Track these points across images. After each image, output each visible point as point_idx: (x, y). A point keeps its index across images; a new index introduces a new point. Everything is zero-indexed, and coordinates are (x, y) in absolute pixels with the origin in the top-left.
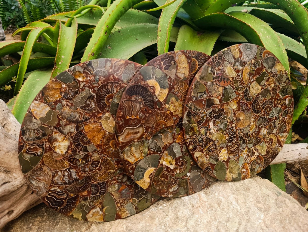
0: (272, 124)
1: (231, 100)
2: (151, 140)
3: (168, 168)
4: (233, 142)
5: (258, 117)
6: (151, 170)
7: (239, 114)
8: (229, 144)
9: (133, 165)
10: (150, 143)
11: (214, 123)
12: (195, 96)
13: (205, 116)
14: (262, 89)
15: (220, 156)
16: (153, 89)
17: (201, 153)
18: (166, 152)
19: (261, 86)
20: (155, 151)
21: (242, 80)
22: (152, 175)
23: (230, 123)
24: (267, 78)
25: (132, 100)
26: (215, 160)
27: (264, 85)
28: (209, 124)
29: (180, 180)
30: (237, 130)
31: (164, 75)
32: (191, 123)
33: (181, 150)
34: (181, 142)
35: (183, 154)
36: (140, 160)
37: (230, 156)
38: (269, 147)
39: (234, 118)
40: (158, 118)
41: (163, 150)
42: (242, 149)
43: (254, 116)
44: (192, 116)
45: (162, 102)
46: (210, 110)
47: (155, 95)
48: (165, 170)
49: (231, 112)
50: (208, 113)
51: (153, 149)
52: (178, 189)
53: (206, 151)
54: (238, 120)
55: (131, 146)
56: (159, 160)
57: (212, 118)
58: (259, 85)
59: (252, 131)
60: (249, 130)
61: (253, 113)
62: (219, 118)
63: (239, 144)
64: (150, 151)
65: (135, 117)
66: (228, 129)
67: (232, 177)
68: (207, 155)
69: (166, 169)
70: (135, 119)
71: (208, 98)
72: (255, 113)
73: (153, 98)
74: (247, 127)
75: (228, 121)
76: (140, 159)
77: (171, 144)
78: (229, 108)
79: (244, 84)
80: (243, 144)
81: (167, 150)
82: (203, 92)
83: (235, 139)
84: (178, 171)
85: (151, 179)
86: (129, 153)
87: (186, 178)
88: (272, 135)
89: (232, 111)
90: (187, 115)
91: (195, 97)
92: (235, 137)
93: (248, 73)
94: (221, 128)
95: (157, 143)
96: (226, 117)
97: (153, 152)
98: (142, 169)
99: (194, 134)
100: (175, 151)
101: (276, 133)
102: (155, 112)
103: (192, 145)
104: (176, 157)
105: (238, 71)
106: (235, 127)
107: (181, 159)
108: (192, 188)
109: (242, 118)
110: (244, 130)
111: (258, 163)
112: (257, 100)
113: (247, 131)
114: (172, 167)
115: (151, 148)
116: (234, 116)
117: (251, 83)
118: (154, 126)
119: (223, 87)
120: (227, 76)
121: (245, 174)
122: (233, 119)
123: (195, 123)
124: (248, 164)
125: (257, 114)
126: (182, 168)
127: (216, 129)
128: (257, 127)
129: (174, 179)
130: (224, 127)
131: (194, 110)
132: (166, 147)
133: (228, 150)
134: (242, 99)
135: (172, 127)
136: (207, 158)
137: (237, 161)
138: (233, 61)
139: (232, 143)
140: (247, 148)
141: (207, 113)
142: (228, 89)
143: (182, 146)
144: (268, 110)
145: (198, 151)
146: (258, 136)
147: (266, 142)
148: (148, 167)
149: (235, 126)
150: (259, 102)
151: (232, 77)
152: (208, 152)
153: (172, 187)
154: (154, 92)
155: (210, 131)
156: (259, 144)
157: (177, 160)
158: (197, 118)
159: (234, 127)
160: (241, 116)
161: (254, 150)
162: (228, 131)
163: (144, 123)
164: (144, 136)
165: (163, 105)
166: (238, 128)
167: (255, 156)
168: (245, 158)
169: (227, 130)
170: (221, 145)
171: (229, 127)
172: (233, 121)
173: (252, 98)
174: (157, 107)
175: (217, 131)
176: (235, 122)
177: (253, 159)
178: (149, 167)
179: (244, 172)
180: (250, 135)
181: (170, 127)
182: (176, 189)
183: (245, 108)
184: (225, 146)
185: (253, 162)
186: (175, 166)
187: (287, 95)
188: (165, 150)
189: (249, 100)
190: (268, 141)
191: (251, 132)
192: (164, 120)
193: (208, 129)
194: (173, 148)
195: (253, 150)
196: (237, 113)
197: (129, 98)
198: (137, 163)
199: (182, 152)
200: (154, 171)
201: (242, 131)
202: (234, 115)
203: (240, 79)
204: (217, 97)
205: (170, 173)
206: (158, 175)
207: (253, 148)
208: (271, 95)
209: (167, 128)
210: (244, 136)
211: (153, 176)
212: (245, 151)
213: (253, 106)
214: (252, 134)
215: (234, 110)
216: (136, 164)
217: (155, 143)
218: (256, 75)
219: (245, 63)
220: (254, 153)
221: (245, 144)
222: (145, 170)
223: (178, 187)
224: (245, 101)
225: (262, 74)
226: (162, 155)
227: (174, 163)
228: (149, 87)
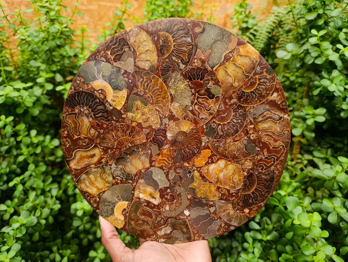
2: (114, 165)
3: (148, 202)
6: (123, 204)
9: (96, 197)
10: (113, 169)
16: (102, 93)
18: (142, 181)
20: (124, 180)
22: (126, 211)
25: (75, 114)
29: (173, 220)
31: (115, 70)
33: (166, 177)
34: (164, 165)
35: (170, 184)
36: (104, 192)
40: (119, 134)
41: (135, 178)
45: (120, 110)
47: (107, 101)
48: (145, 205)
51: (119, 176)
52: (171, 232)
55: (87, 173)
56: (133, 192)
64: (116, 180)
65: (84, 136)
69: (146, 204)
70: (85, 138)
73: (105, 106)
76: (103, 190)
77: (148, 168)
81: (142, 178)
84: (167, 208)
85: (125, 215)
86: (87, 182)
87: (183, 217)
95: (124, 169)
97: (121, 180)
98: (109, 202)
100: (155, 179)
102: (112, 125)
104: (160, 187)
107: (169, 191)
108: (198, 233)
114: (156, 202)
115: (117, 176)
118: (115, 145)
126: (173, 204)
129: (162, 218)
132: (140, 174)
135: (144, 144)
143: (168, 172)
148: (117, 200)
153: (162, 228)
154: (105, 97)
157: (163, 193)
163: (99, 143)
164: (103, 160)
165: (123, 114)
174: (114, 118)
178: (120, 200)
181: (140, 145)
182: (169, 232)
186: (161, 201)
188: (139, 178)
192: (130, 136)
194: (152, 175)
197: (71, 111)
198: (101, 195)
199: (169, 180)
200: (128, 206)
205: (154, 210)
206: (136, 211)
209: (137, 146)
211: (127, 212)
216: (99, 196)
217: (121, 168)
222: (115, 203)
223: (171, 230)
226: (135, 185)
227: (158, 195)
228: (95, 92)
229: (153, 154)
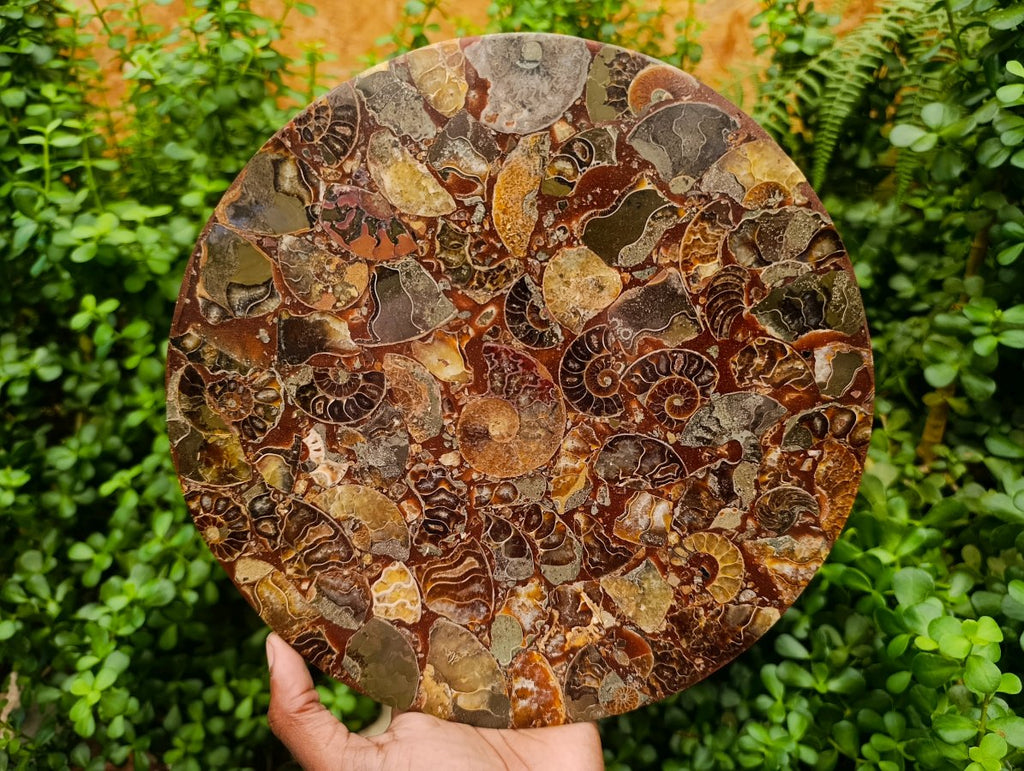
0: (705, 480)
1: (424, 333)
4: (450, 539)
5: (601, 435)
7: (482, 410)
8: (427, 548)
11: (331, 438)
12: (216, 300)
13: (277, 399)
14: (625, 287)
15: (375, 595)
17: (270, 568)
19: (619, 269)
21: (492, 233)
23: (424, 445)
24: (665, 226)
26: (347, 610)
27: (641, 267)
28: (300, 439)
30: (471, 483)
32: (203, 427)
37: (436, 606)
38: (688, 598)
39: (447, 422)
42: (510, 584)
43: (575, 424)
44: (207, 396)
46: (305, 375)
49: (431, 394)
50: (294, 390)
53: (296, 565)
54: (475, 437)
57: (315, 413)
58: (610, 264)
59: (565, 499)
60: (548, 493)
61: (569, 408)
62: (356, 417)
63: (490, 557)
66: (415, 476)
67: (455, 705)
68: (301, 581)
71: (285, 317)
72: (584, 411)
74: (532, 478)
75: (415, 435)
78: (417, 370)
79: (503, 252)
80: (515, 560)
82: (257, 286)
83: (459, 528)
88: (706, 535)
89: (437, 389)
90: (183, 387)
91: (214, 304)
92: (459, 518)
93: (531, 197)
94: (371, 468)
96: (400, 416)
99: (225, 477)
101: (742, 529)
103: (220, 525)
105: (464, 185)
106: (455, 472)
109: (499, 425)
110: (515, 492)
111: (616, 666)
112: (595, 343)
113: (536, 499)
116: (449, 417)
117: (551, 253)
119: (370, 263)
120: (393, 208)
121: (535, 706)
122: (443, 429)
123: (225, 430)
124: (552, 661)
125: (598, 419)
127: (345, 466)
128: (597, 482)
130: (388, 462)
131: (215, 369)
133: (424, 578)
134: (495, 333)
136: (304, 593)
137: (477, 634)
138: (430, 130)
139: (445, 544)
140: (537, 581)
141: (288, 386)
142: (402, 278)
144: (677, 402)
145: (254, 557)
146: (609, 530)
147: (664, 568)
149: (456, 463)
150: (607, 358)
151: (421, 212)
152: (306, 570)
155: (312, 474)
156: (619, 571)
158: (232, 403)
159: (452, 467)
160: (493, 419)
161: (585, 598)
162: (416, 485)
166: (475, 476)
167: (591, 628)
168: (528, 627)
169: (409, 480)
170: (381, 548)
171: (422, 466)
172: (445, 436)
173: (558, 331)
175: (349, 474)
176: (457, 443)
177: (577, 638)
179: (523, 694)
180: (558, 519)
183: (514, 382)
184: (405, 554)
185: (584, 653)
187: (816, 327)
189: (541, 342)
190: (678, 563)
191: (561, 504)
193: (298, 463)
195: (577, 597)
196: (470, 401)
201: (505, 491)
202: (452, 410)
203: (476, 229)
204: (341, 315)
207: (578, 586)
208: (696, 322)
210: (515, 517)
212: (529, 596)
213: (565, 374)
214: (568, 517)
215: (446, 385)
218: (587, 208)
219: (507, 140)
220: (588, 612)
221: (523, 560)
224: (518, 345)
225: (628, 202)
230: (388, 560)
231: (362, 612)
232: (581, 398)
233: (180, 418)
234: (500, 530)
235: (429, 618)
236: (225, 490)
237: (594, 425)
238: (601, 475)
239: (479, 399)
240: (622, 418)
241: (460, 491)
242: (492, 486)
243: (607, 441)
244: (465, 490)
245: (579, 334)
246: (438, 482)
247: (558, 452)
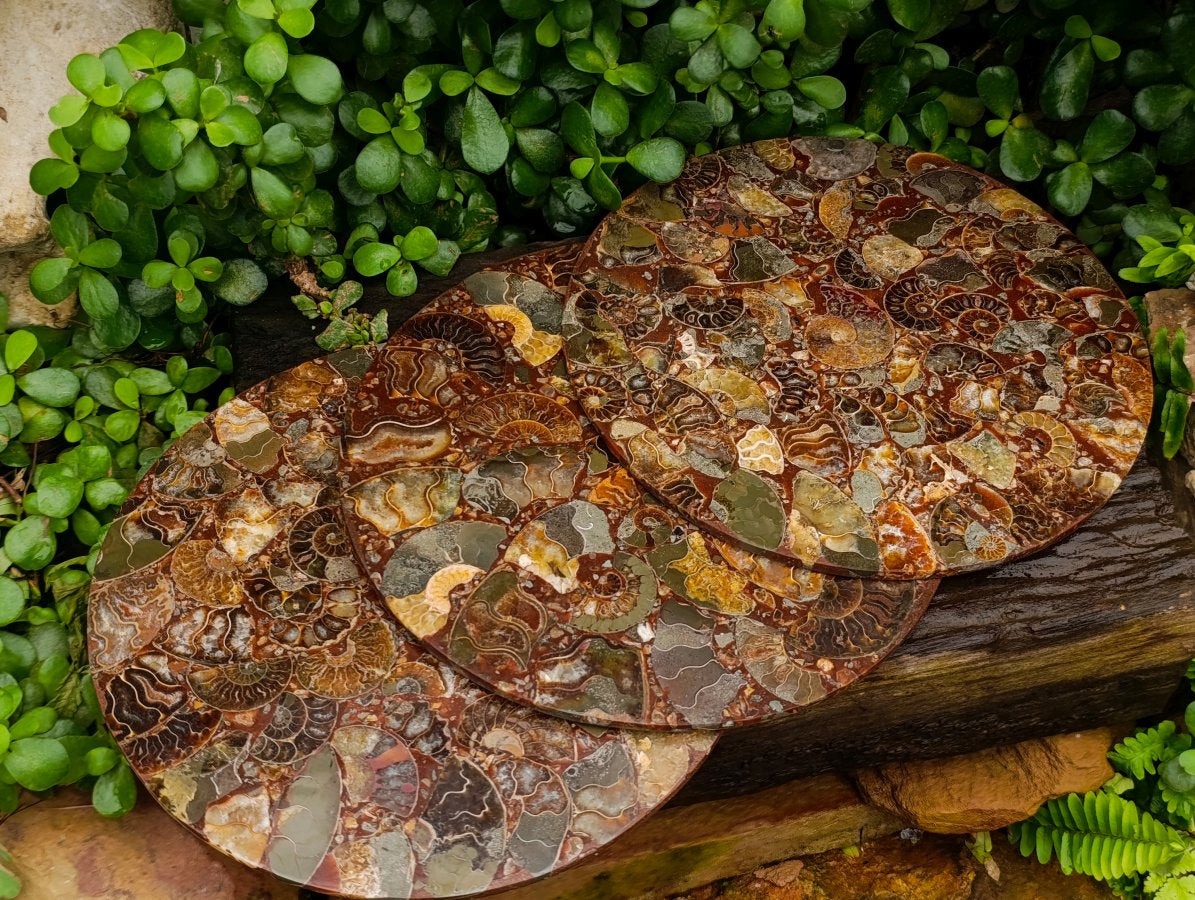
0: (1020, 374)
1: (774, 277)
2: (474, 474)
3: (538, 582)
4: (806, 410)
5: (926, 343)
6: (461, 572)
7: (824, 325)
8: (786, 416)
9: (388, 539)
10: (468, 482)
11: (701, 339)
12: (612, 254)
13: (657, 312)
14: (925, 258)
15: (740, 451)
16: (503, 329)
17: (643, 428)
18: (540, 526)
19: (919, 248)
20: (490, 512)
21: (821, 225)
22: (463, 593)
23: (778, 346)
24: (948, 228)
25: (420, 352)
26: (714, 462)
27: (936, 247)
28: (675, 338)
29: (599, 645)
30: (822, 371)
31: (552, 297)
32: (594, 329)
33: (610, 531)
34: (612, 502)
35: (617, 548)
36: (419, 530)
37: (797, 461)
38: (1030, 462)
39: (796, 331)
40: (516, 412)
41: (523, 515)
42: (865, 446)
43: (903, 335)
44: (599, 309)
45: (536, 368)
46: (681, 298)
47: (511, 345)
48: (525, 588)
49: (781, 314)
50: (671, 308)
51: (479, 502)
52: (584, 679)
53: (668, 425)
54: (819, 342)
55: (389, 481)
56: (503, 547)
57: (687, 322)
58: (911, 245)
59: (903, 384)
60: (888, 380)
61: (896, 326)
62: (720, 325)
63: (843, 425)
64: (467, 509)
65: (421, 397)
66: (771, 365)
67: (824, 548)
68: (672, 438)
69: (530, 585)
70: (421, 402)
71: (665, 265)
72: (909, 327)
73: (502, 354)
74: (873, 370)
75: (770, 339)
76: (418, 525)
77: (566, 500)
78: (770, 299)
79: (830, 236)
80: (867, 427)
81: (540, 519)
82: (644, 249)
83: (812, 402)
84: (591, 609)
85: (455, 604)
86: (379, 501)
87: (631, 643)
88: (1033, 414)
89: (786, 311)
90: (579, 304)
91: (610, 257)
92: (813, 396)
93: (848, 209)
94: (734, 358)
95: (498, 487)
96: (756, 326)
97: (479, 512)
98: (422, 559)
99: (608, 361)
100: (579, 528)
101: (1063, 411)
102: (505, 392)
103: (600, 395)
104: (585, 551)
105: (795, 203)
106: (806, 364)
107: (608, 564)
108: (665, 698)
109: (838, 335)
110: (859, 379)
111: (975, 516)
112: (909, 287)
113: (878, 384)
114: (561, 586)
115: (473, 500)
116: (797, 328)
117: (867, 237)
118: (496, 432)
119: (730, 239)
120: (747, 212)
121: (904, 551)
122: (793, 336)
123: (613, 330)
124: (915, 511)
125: (921, 333)
126: (609, 600)
127: (713, 356)
128: (929, 374)
129: (567, 634)
130: (749, 354)
131: (607, 293)
132: (539, 509)
133: (785, 439)
134: (829, 279)
135: (575, 446)
136: (674, 449)
137: (839, 485)
138: (772, 176)
139: (802, 413)
140: (888, 445)
141: (669, 305)
142: (755, 247)
143: (618, 521)
144: (983, 325)
145: (630, 419)
146: (946, 407)
147: (1002, 439)
148: (448, 558)
149: (806, 358)
150: (921, 296)
151: (768, 214)
152: (677, 430)
153: (556, 663)
154: (510, 338)
155: (685, 361)
156: (962, 438)
157: (588, 567)
158: (619, 314)
159: (803, 361)
160: (834, 330)
161: (935, 459)
162: (773, 373)
163: (455, 419)
164: (449, 458)
165: (541, 377)
166: (822, 367)
167: (946, 483)
168: (886, 482)
169: (767, 369)
170: (745, 415)
171: (777, 359)
172: (795, 340)
173: (879, 279)
174: (516, 379)
175: (715, 362)
176: (805, 344)
177: (935, 491)
178: (457, 560)
179: (890, 539)
180: (899, 399)
181: (563, 445)
182: (576, 676)
183: (848, 308)
184: (767, 419)
185: (943, 506)
186: (576, 585)
187: (1078, 285)
188: (532, 517)
189: (866, 285)
190: (1013, 434)
191: (901, 388)
192: (542, 420)
193: (673, 353)
194: (570, 519)
195: (928, 459)
196: (813, 320)
197: (410, 345)
198: (405, 536)
199: (615, 540)
200: (473, 580)
201: (849, 379)
202: (799, 324)
203: (808, 223)
204: (708, 266)
205: (549, 605)
206: (493, 598)
207: (928, 449)
208: (984, 279)
209: (553, 448)
210: (862, 396)
211: (465, 597)
212: (883, 456)
213: (889, 304)
214: (908, 397)
215: (793, 308)
216: (399, 538)
217: (491, 485)
218: (888, 216)
219: (825, 184)
220: (942, 472)
221: (873, 427)
222: (437, 566)
223: (584, 673)
224: (847, 286)
225: (917, 214)
226: (517, 533)
227: (572, 569)
228: (489, 323)
229: (590, 471)
230: (752, 424)
231: (730, 464)
232: (905, 320)
233: (574, 322)
234: (850, 405)
235: (791, 471)
236: (608, 370)
237: (919, 337)
238: (931, 370)
239: (820, 318)
240: (940, 333)
241: (811, 377)
242: (839, 375)
243: (932, 347)
244: (815, 376)
245: (896, 282)
246: (792, 370)
247: (891, 353)
